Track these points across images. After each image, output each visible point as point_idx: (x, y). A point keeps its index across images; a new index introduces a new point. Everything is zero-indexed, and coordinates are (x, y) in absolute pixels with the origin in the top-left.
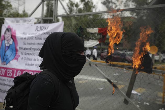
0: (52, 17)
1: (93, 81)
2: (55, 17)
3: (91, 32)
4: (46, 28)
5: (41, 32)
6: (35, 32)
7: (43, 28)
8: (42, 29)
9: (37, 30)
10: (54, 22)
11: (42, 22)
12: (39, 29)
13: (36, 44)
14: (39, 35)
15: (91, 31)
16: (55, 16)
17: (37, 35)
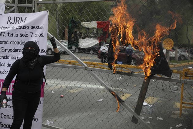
0: (31, 3)
1: (89, 89)
2: (36, 4)
3: (87, 27)
4: (23, 19)
5: (16, 26)
6: (6, 26)
7: (18, 19)
8: (17, 21)
9: (9, 22)
10: (34, 12)
11: (16, 10)
12: (12, 21)
13: (9, 43)
14: (14, 30)
15: (87, 25)
16: (36, 2)
17: (10, 29)
